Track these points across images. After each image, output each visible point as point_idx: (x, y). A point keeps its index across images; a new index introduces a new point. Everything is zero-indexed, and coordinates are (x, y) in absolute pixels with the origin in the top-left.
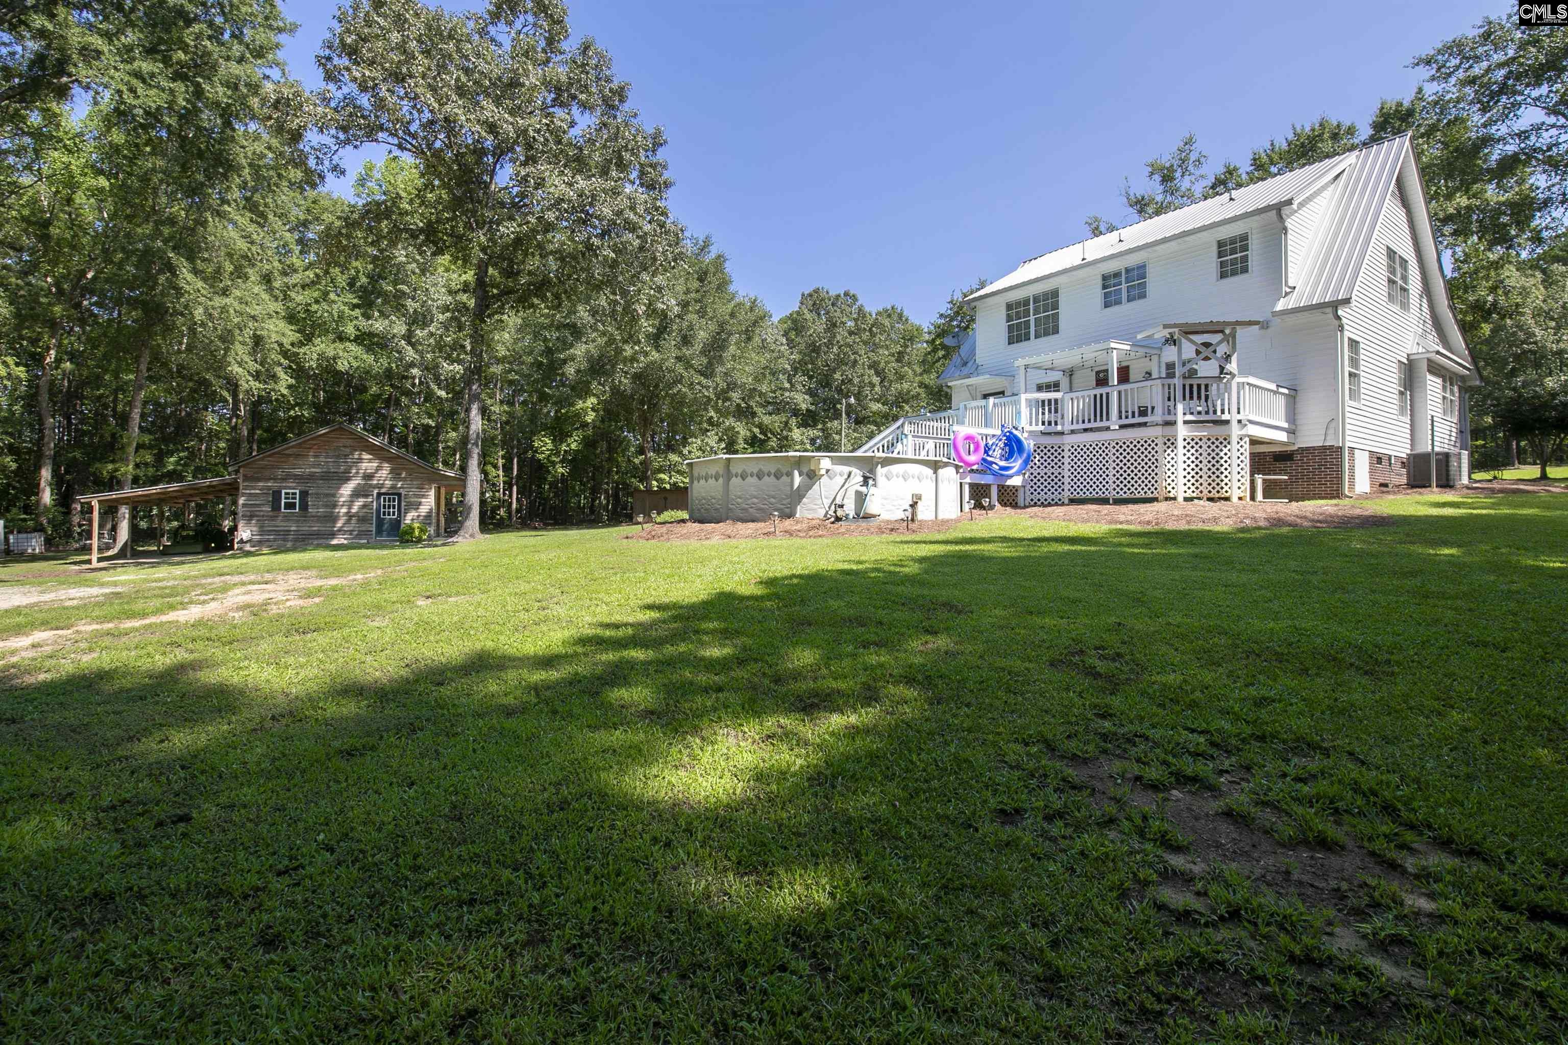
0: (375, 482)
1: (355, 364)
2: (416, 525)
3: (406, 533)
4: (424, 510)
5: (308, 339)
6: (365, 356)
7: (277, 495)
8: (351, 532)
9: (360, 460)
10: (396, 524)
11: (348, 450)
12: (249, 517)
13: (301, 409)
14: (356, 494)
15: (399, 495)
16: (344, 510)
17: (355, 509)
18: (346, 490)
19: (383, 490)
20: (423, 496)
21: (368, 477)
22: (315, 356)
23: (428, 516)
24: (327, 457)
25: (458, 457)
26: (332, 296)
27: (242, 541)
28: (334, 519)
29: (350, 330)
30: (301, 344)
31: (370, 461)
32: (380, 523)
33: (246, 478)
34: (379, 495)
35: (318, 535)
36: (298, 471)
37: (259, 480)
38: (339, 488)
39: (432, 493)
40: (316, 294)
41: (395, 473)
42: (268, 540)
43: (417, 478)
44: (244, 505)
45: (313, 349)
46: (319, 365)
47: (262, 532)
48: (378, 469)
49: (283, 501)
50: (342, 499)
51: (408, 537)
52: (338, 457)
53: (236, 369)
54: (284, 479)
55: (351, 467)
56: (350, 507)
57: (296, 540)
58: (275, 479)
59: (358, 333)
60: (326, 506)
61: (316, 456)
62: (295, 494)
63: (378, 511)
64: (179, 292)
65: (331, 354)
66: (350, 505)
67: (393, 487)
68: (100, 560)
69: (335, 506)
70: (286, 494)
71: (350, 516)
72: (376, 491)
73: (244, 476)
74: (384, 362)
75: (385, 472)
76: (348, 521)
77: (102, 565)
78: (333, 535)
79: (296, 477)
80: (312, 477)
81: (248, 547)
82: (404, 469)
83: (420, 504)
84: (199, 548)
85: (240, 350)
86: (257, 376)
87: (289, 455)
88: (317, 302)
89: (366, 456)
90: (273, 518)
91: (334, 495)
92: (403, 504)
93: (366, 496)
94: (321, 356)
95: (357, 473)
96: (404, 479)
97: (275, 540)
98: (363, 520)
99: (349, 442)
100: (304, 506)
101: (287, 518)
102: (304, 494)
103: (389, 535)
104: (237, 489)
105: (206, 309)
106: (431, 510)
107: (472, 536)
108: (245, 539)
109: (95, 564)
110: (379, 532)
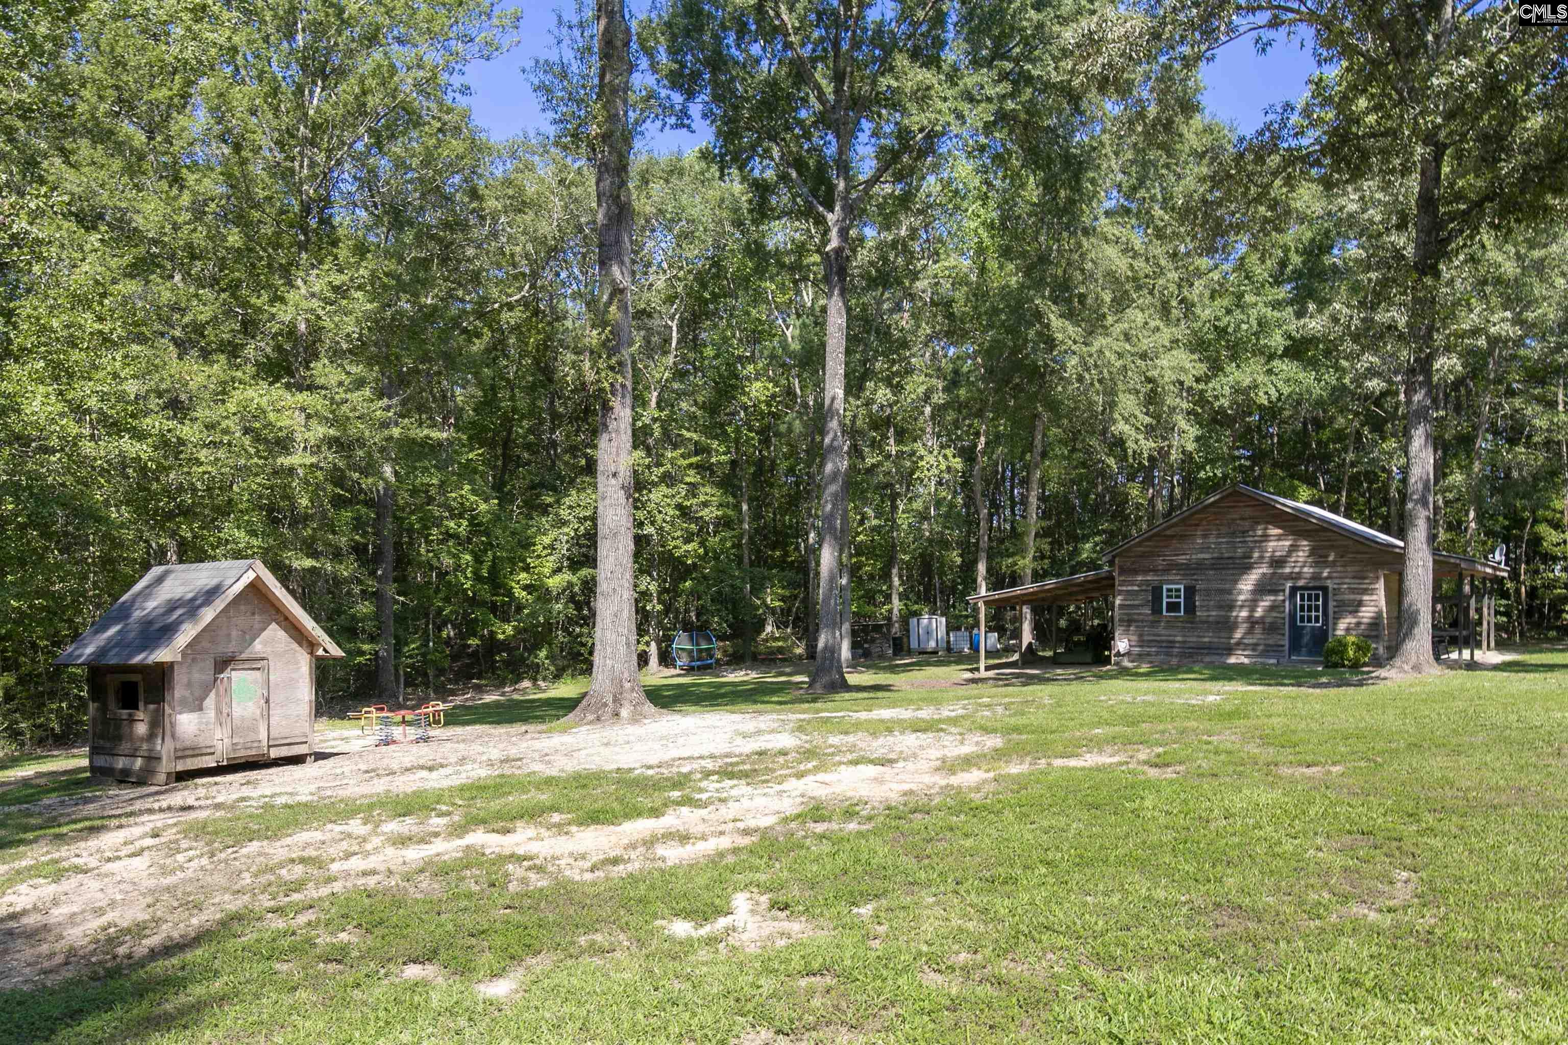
0: (1287, 570)
1: (1286, 391)
2: (1351, 639)
3: (1333, 651)
4: (1367, 613)
5: (1216, 368)
6: (1301, 376)
7: (1157, 592)
8: (1254, 647)
9: (1266, 537)
10: (1321, 636)
11: (1247, 524)
12: (1128, 622)
13: (1213, 468)
14: (1261, 589)
15: (1325, 589)
16: (1244, 614)
17: (1259, 612)
18: (1247, 585)
19: (1301, 583)
20: (1365, 591)
21: (1277, 563)
22: (1227, 390)
23: (1376, 623)
24: (1219, 536)
25: (1472, 515)
26: (1249, 298)
27: (1118, 654)
28: (1229, 626)
29: (1277, 341)
30: (1207, 379)
31: (1279, 538)
32: (1296, 633)
33: (1123, 571)
34: (1294, 590)
35: (1210, 649)
36: (1182, 559)
37: (1136, 572)
38: (1236, 582)
39: (1380, 585)
40: (1226, 302)
41: (1318, 556)
42: (1149, 654)
43: (1353, 562)
44: (1121, 606)
45: (1224, 380)
46: (1234, 402)
47: (1142, 643)
48: (1294, 548)
49: (1165, 600)
50: (1242, 597)
51: (1335, 658)
52: (1233, 534)
53: (1121, 427)
54: (1166, 571)
55: (1252, 550)
56: (1252, 610)
57: (1182, 655)
58: (1155, 571)
59: (1288, 343)
60: (1220, 607)
61: (1205, 536)
62: (1178, 590)
63: (1293, 616)
64: (1051, 343)
65: (1247, 382)
66: (1252, 604)
67: (1316, 577)
68: (988, 668)
69: (1231, 607)
70: (1169, 590)
71: (1252, 622)
72: (1289, 585)
73: (1121, 568)
74: (1331, 378)
75: (1302, 555)
76: (1250, 631)
77: (991, 673)
78: (1229, 650)
79: (1178, 567)
80: (1200, 566)
81: (1126, 663)
82: (1332, 547)
83: (1360, 604)
84: (1088, 658)
85: (1128, 403)
86: (1150, 431)
87: (1172, 537)
88: (1229, 312)
89: (1274, 531)
90: (1154, 624)
91: (1229, 592)
92: (1331, 604)
93: (1275, 592)
94: (1237, 390)
95: (1262, 557)
96: (1333, 564)
97: (1157, 654)
98: (1272, 628)
99: (1248, 512)
100: (1191, 608)
101: (1170, 624)
102: (1190, 592)
103: (1310, 653)
104: (1113, 586)
105: (1082, 357)
106: (1379, 614)
107: (1417, 668)
108: (1122, 651)
109: (983, 674)
110: (1295, 646)
